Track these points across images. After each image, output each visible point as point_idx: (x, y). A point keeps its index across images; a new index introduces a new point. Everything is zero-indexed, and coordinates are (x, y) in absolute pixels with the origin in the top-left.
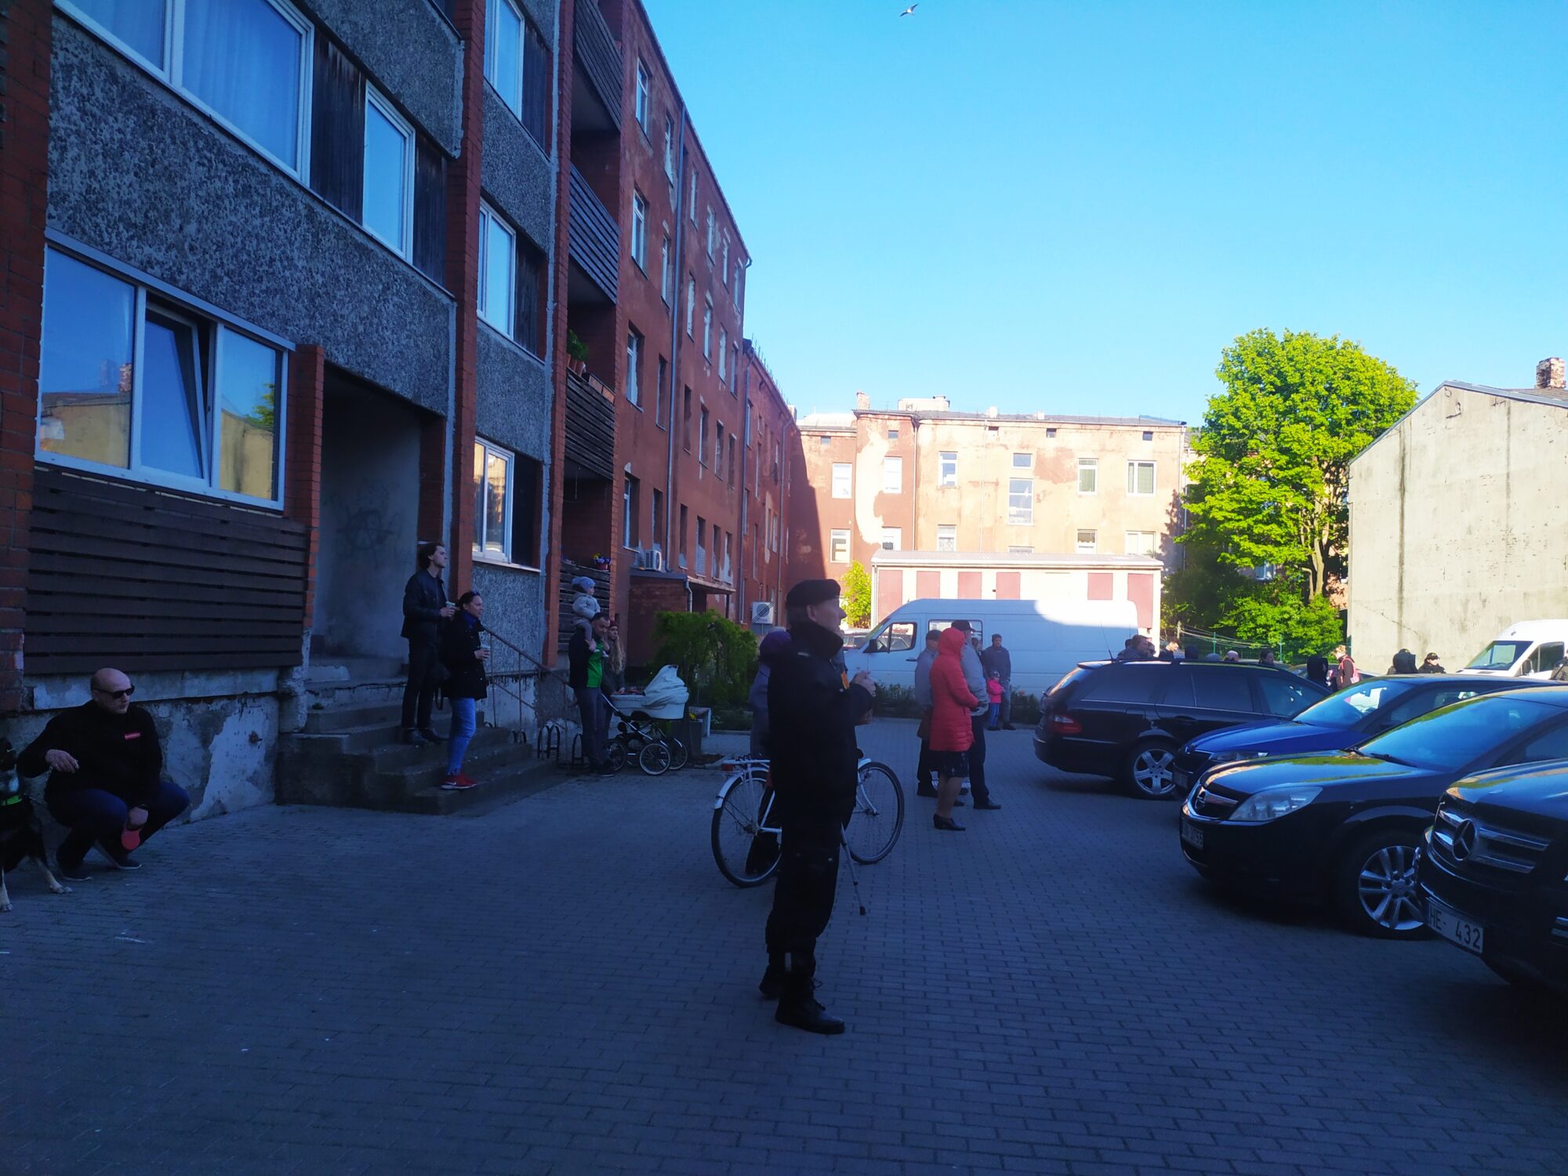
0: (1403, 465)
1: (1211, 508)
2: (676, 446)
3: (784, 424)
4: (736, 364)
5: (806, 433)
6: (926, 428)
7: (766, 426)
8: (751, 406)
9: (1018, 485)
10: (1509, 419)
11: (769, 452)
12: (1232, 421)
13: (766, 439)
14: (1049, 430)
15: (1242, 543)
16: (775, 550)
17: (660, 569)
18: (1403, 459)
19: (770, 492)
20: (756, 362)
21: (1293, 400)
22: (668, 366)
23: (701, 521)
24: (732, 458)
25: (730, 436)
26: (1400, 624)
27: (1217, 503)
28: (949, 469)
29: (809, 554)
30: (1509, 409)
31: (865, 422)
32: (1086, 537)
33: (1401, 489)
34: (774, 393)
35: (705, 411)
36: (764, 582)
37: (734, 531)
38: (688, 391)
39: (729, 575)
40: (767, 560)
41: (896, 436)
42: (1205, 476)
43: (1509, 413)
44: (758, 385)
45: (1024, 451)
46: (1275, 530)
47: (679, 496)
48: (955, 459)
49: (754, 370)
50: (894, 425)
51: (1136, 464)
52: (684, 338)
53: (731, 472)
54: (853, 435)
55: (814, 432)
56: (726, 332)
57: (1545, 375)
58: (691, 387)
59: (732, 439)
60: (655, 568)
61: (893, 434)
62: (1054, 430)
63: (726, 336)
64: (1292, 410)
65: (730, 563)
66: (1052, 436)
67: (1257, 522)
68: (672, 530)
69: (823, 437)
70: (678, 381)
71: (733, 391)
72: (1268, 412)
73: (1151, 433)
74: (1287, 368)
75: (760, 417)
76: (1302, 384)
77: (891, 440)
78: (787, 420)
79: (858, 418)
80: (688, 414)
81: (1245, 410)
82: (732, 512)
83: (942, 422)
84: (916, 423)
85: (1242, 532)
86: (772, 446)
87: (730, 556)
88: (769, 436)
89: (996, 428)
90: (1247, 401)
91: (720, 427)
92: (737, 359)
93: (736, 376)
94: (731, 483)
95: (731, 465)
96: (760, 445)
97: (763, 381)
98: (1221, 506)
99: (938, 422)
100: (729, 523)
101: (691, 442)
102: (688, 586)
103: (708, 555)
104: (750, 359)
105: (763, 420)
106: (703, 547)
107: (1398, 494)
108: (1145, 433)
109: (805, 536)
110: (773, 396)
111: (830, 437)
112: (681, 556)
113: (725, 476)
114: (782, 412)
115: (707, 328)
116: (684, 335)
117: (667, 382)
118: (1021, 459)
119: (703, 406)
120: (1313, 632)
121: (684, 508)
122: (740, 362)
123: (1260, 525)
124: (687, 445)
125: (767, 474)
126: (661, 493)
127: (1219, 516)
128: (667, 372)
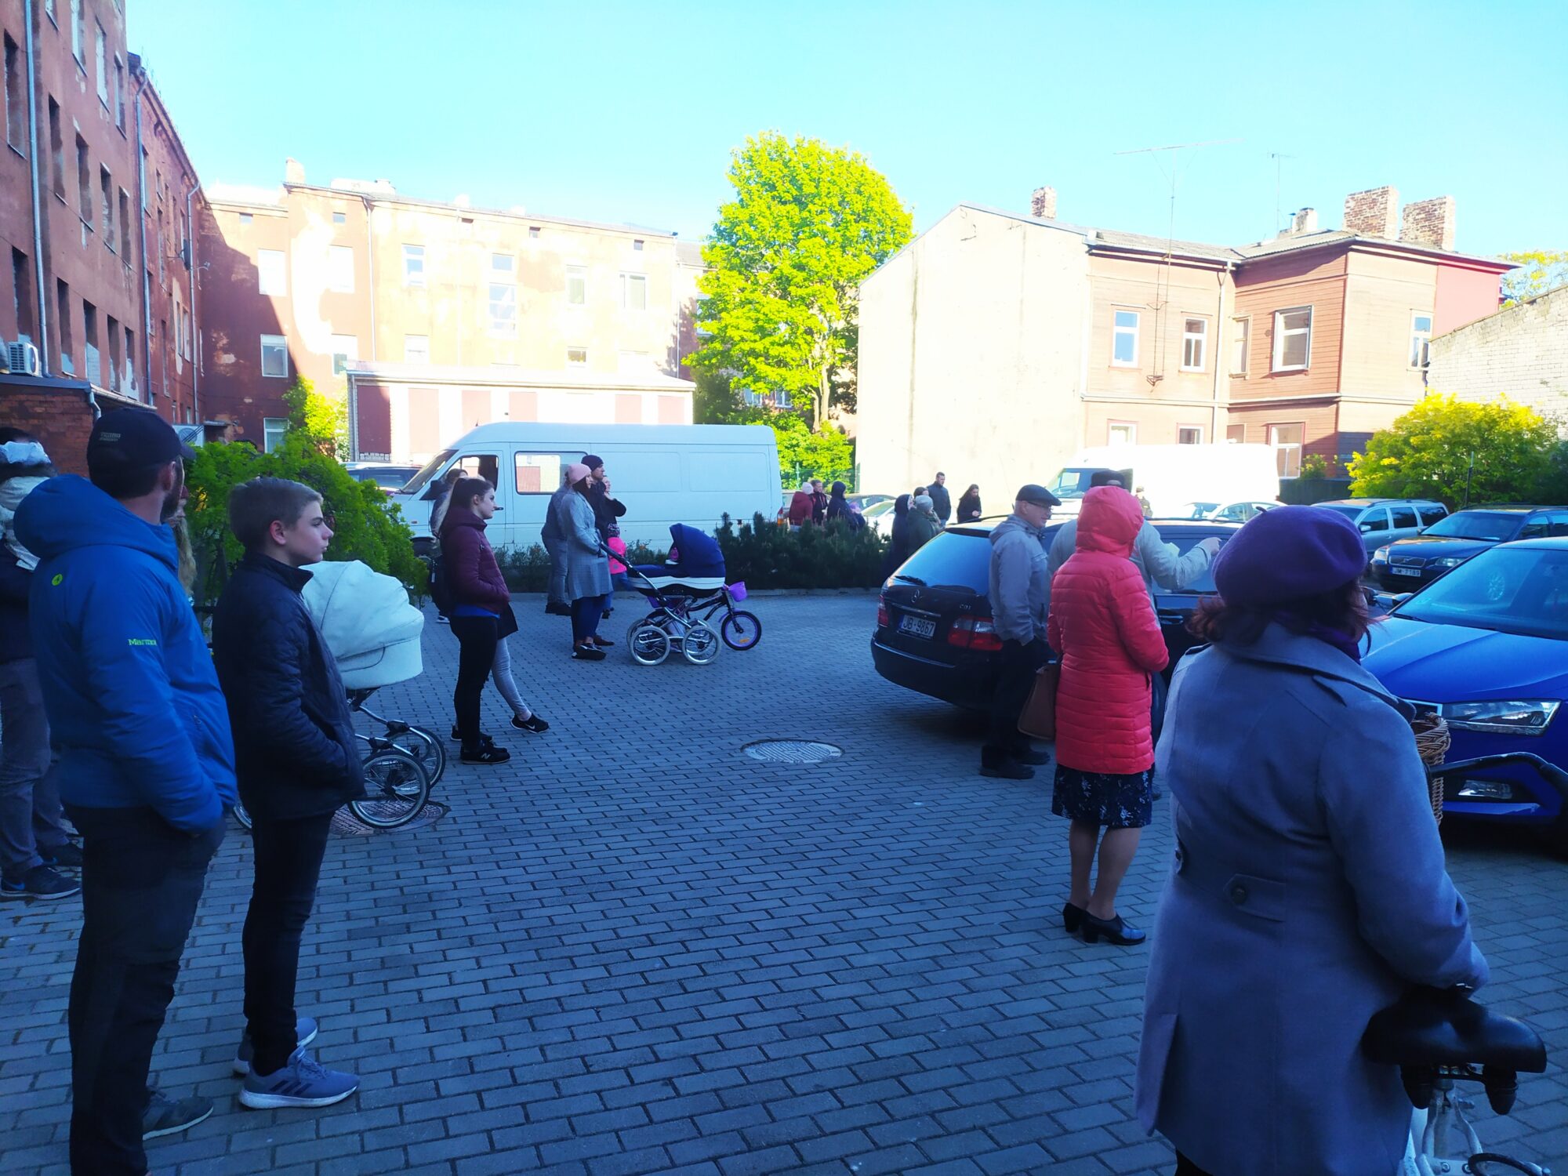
0: (916, 289)
1: (726, 327)
2: (42, 187)
3: (189, 192)
4: (121, 86)
5: (219, 207)
6: (381, 211)
7: (167, 188)
8: (146, 154)
9: (496, 292)
10: (1024, 243)
11: (172, 224)
12: (750, 230)
13: (167, 206)
14: (532, 228)
15: (758, 366)
16: (187, 357)
17: (37, 373)
18: (916, 282)
19: (178, 280)
20: (148, 92)
21: (809, 211)
22: (19, 55)
23: (89, 308)
24: (125, 225)
25: (121, 190)
26: (910, 451)
27: (734, 322)
28: (415, 266)
29: (233, 364)
30: (1025, 233)
31: (298, 197)
32: (578, 356)
33: (912, 314)
34: (175, 144)
35: (81, 144)
36: (178, 398)
37: (135, 327)
38: (53, 106)
39: (133, 388)
40: (179, 370)
41: (343, 220)
42: (719, 290)
43: (1024, 238)
44: (152, 126)
45: (505, 251)
46: (788, 353)
47: (54, 267)
48: (422, 254)
49: (147, 102)
50: (340, 205)
51: (627, 276)
52: (43, 19)
53: (126, 244)
54: (284, 214)
55: (229, 207)
56: (104, 34)
57: (1040, 203)
58: (59, 101)
59: (123, 197)
60: (28, 371)
61: (339, 216)
62: (538, 229)
63: (104, 40)
64: (806, 223)
65: (133, 371)
66: (535, 236)
67: (772, 344)
68: (46, 314)
69: (242, 214)
70: (38, 87)
71: (119, 124)
72: (785, 223)
73: (642, 242)
74: (803, 176)
75: (158, 174)
76: (818, 195)
77: (337, 224)
78: (193, 187)
79: (290, 192)
80: (56, 144)
81: (761, 219)
82: (131, 300)
83: (404, 207)
84: (369, 203)
85: (757, 356)
86: (175, 218)
87: (133, 362)
88: (171, 202)
89: (471, 221)
90: (764, 209)
91: (105, 176)
92: (121, 80)
93: (122, 105)
94: (126, 258)
95: (125, 234)
96: (160, 212)
97: (159, 123)
98: (738, 323)
99: (398, 206)
100: (129, 316)
101: (66, 187)
102: (93, 400)
103: (102, 356)
104: (140, 84)
105: (162, 177)
106: (96, 345)
107: (910, 318)
108: (636, 241)
109: (225, 341)
110: (173, 147)
111: (251, 215)
112: (64, 357)
113: (117, 246)
114: (185, 173)
115: (75, 17)
116: (41, 12)
117: (21, 80)
118: (501, 262)
119: (78, 136)
120: (823, 459)
121: (62, 286)
122: (126, 85)
123: (776, 347)
124: (59, 189)
125: (171, 254)
126: (23, 256)
127: (735, 335)
128: (19, 67)
